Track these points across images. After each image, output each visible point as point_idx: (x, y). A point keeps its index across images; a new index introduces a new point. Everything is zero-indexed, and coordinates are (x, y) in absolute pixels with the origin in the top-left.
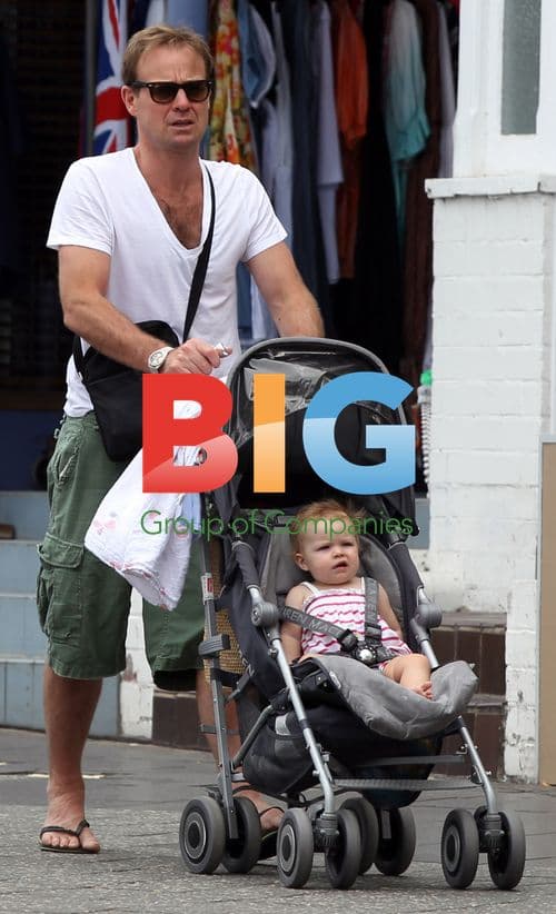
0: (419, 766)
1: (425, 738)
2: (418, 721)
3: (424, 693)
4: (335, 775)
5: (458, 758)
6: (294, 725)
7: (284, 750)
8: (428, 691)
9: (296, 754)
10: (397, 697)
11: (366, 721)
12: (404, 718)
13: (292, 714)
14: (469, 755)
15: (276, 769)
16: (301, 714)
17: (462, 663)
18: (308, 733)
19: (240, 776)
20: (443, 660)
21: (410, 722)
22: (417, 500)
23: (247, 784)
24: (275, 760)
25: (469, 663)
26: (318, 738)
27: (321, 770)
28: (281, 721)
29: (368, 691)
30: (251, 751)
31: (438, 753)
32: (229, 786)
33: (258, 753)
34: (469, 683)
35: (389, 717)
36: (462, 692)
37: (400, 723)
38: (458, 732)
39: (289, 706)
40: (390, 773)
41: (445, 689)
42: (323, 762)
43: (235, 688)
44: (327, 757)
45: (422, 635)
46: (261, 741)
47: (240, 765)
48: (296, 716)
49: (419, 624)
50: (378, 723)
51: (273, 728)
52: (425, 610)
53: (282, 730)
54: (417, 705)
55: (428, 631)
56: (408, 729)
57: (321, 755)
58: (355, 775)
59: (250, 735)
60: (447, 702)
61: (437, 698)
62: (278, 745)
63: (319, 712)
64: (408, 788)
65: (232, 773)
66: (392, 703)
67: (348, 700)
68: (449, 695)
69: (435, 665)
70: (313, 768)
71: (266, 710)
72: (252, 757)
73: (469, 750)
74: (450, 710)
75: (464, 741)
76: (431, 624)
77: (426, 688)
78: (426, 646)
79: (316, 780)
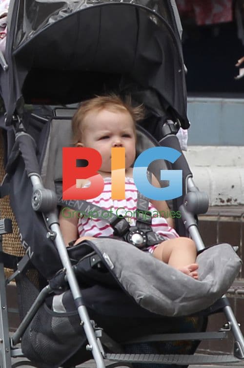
0: (185, 343)
1: (192, 315)
2: (185, 299)
3: (191, 274)
4: (107, 350)
5: (222, 334)
6: (70, 303)
7: (60, 327)
8: (195, 272)
9: (71, 330)
10: (165, 276)
11: (137, 299)
12: (172, 296)
13: (68, 293)
14: (232, 331)
15: (53, 345)
16: (76, 293)
17: (226, 246)
18: (82, 311)
19: (19, 351)
20: (209, 243)
21: (178, 301)
22: (188, 99)
23: (26, 359)
24: (52, 336)
25: (233, 245)
26: (91, 315)
27: (94, 345)
28: (58, 300)
29: (139, 271)
30: (29, 328)
31: (204, 330)
32: (8, 361)
33: (36, 330)
34: (233, 264)
35: (158, 296)
36: (227, 272)
37: (169, 301)
38: (222, 310)
39: (66, 286)
40: (159, 348)
41: (211, 269)
42: (96, 337)
43: (16, 269)
44: (99, 333)
45: (190, 220)
46: (39, 319)
47: (19, 342)
48: (71, 295)
49: (188, 210)
50: (148, 301)
51: (50, 307)
52: (193, 197)
53: (59, 308)
54: (184, 285)
55: (196, 217)
56: (175, 307)
57: (94, 330)
58: (125, 350)
59: (29, 313)
60: (212, 282)
61: (204, 277)
62: (55, 322)
63: (92, 291)
64: (175, 362)
65: (12, 349)
66: (161, 282)
67: (120, 280)
68: (214, 275)
69: (201, 247)
70: (87, 343)
71: (44, 289)
72: (30, 333)
73: (232, 326)
74: (215, 289)
75: (228, 319)
76: (199, 210)
77: (194, 269)
78: (194, 230)
79: (89, 355)
